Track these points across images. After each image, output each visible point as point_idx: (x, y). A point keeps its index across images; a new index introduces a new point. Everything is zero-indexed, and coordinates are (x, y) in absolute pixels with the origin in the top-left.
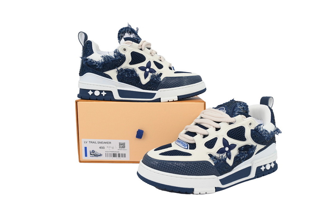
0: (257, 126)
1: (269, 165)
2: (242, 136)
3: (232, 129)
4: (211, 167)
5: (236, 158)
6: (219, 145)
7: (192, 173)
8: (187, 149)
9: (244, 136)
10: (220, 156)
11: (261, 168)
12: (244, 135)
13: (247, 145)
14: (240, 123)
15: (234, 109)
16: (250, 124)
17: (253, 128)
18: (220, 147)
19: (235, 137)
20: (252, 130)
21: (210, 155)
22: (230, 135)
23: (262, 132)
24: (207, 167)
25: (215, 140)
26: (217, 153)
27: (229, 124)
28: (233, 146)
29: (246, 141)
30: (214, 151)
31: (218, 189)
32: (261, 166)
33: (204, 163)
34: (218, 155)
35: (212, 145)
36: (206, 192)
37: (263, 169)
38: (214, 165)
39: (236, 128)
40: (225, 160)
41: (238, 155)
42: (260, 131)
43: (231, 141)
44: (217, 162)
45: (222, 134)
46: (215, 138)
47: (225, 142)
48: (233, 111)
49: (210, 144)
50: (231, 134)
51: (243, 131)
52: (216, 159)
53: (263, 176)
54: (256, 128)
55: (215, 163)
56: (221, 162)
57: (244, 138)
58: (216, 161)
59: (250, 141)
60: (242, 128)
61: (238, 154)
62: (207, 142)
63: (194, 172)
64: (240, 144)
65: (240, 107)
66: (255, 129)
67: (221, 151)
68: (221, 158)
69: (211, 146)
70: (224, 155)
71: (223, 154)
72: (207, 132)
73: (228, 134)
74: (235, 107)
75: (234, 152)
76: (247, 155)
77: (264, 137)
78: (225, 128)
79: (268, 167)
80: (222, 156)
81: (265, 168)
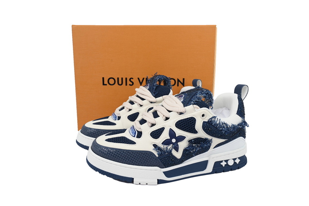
0: (210, 119)
1: (233, 160)
2: (192, 128)
3: (181, 120)
4: (154, 158)
5: (185, 150)
6: (165, 136)
7: (132, 162)
8: (134, 136)
9: (194, 128)
10: (165, 147)
11: (221, 164)
12: (194, 126)
13: (199, 138)
14: (191, 114)
15: (192, 98)
16: (203, 115)
17: (206, 119)
18: (166, 138)
19: (183, 129)
20: (204, 122)
21: (155, 146)
22: (178, 126)
23: (218, 125)
24: (149, 158)
25: (162, 130)
26: (162, 144)
27: (180, 114)
28: (181, 138)
29: (197, 134)
30: (159, 142)
31: (160, 182)
32: (222, 161)
33: (147, 154)
34: (162, 146)
35: (158, 135)
36: (147, 183)
37: (224, 164)
38: (157, 156)
39: (185, 119)
40: (170, 152)
41: (187, 148)
42: (214, 123)
43: (179, 132)
44: (162, 153)
45: (171, 125)
46: (162, 128)
47: (172, 133)
48: (191, 99)
49: (156, 134)
50: (180, 125)
51: (193, 122)
52: (160, 151)
53: (224, 172)
54: (210, 120)
55: (158, 154)
56: (165, 154)
57: (194, 130)
59: (202, 134)
60: (193, 119)
61: (187, 146)
62: (153, 132)
63: (135, 161)
64: (190, 136)
65: (200, 96)
66: (208, 121)
67: (167, 142)
68: (165, 149)
69: (156, 136)
70: (170, 147)
71: (168, 146)
72: (155, 121)
73: (176, 124)
74: (194, 95)
75: (183, 145)
76: (200, 148)
77: (222, 130)
78: (175, 118)
79: (231, 163)
80: (167, 148)
81: (226, 163)
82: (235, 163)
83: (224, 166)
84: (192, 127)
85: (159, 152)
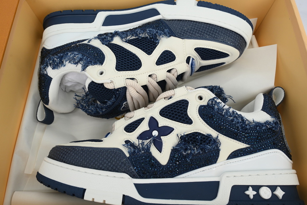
0: (211, 99)
1: (269, 189)
2: (182, 114)
3: (168, 105)
11: (246, 192)
12: (186, 112)
17: (204, 102)
18: (144, 129)
21: (127, 142)
22: (163, 113)
26: (137, 138)
28: (167, 131)
29: (193, 124)
33: (113, 152)
34: (136, 142)
35: (134, 127)
37: (251, 193)
38: (128, 155)
39: (173, 103)
41: (176, 146)
43: (163, 122)
44: (134, 151)
46: (141, 119)
47: (153, 122)
49: (131, 126)
50: (166, 110)
51: (183, 106)
52: (134, 148)
54: (211, 102)
55: (129, 152)
56: (140, 153)
57: (187, 118)
58: (132, 149)
62: (128, 125)
64: (180, 128)
66: (208, 105)
68: (140, 145)
73: (160, 112)
80: (143, 143)
81: (255, 193)
82: (274, 196)
83: (252, 197)
84: (182, 112)
85: (131, 149)
